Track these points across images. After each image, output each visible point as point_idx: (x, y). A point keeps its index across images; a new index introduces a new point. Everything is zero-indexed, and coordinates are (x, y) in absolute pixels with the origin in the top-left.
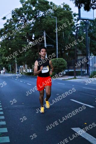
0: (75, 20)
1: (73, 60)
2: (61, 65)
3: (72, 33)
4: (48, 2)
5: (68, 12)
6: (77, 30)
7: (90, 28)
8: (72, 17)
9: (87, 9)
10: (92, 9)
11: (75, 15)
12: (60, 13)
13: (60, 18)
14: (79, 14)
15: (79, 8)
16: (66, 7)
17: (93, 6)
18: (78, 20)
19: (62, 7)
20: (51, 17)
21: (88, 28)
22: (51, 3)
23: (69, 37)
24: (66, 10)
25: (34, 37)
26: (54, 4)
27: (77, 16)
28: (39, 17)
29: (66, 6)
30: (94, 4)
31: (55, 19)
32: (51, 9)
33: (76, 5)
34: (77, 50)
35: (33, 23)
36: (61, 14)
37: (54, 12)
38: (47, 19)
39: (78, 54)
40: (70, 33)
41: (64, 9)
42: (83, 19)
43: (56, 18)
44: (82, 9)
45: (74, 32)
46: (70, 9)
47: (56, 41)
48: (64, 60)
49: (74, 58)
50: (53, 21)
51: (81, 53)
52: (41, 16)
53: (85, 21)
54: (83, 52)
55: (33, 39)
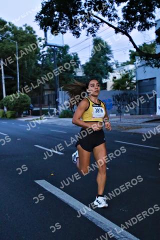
0: (41, 46)
1: (39, 96)
3: (37, 62)
4: (6, 23)
5: (32, 35)
6: (43, 58)
7: (60, 56)
8: (36, 41)
10: (60, 34)
11: (40, 40)
12: (22, 36)
13: (22, 43)
14: (46, 39)
15: (45, 31)
16: (29, 29)
17: (62, 30)
18: (44, 46)
20: (10, 42)
21: (56, 57)
23: (33, 67)
24: (28, 32)
26: (13, 25)
30: (63, 28)
31: (15, 43)
32: (10, 31)
33: (42, 27)
36: (23, 38)
37: (14, 35)
38: (4, 43)
39: (45, 88)
40: (35, 62)
41: (26, 32)
42: (50, 46)
43: (17, 42)
44: (49, 32)
45: (40, 60)
46: (34, 32)
47: (17, 72)
49: (40, 94)
51: (48, 88)
53: (53, 47)
54: (51, 86)
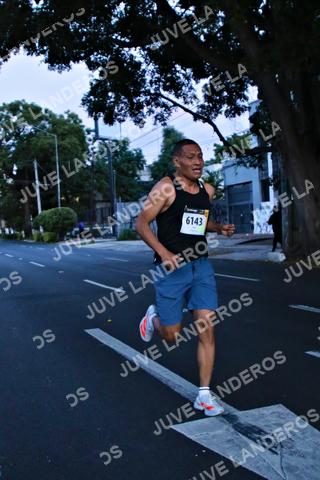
0: (90, 140)
2: (68, 219)
5: (77, 125)
8: (83, 134)
9: (109, 120)
11: (89, 132)
12: (63, 127)
13: (63, 136)
14: (96, 131)
15: (96, 119)
16: (73, 118)
18: (95, 139)
19: (66, 117)
22: (46, 111)
24: (72, 122)
25: (17, 171)
26: (51, 112)
27: (93, 134)
28: (24, 135)
29: (73, 116)
31: (54, 137)
32: (46, 120)
33: (91, 114)
34: (95, 192)
35: (13, 145)
36: (65, 130)
37: (53, 126)
38: (38, 137)
39: (97, 199)
41: (69, 121)
42: (104, 140)
43: (56, 136)
44: (101, 120)
46: (81, 121)
48: (72, 211)
49: (90, 208)
50: (50, 141)
51: (101, 199)
52: (27, 132)
53: (107, 141)
54: (105, 196)
55: (15, 173)
